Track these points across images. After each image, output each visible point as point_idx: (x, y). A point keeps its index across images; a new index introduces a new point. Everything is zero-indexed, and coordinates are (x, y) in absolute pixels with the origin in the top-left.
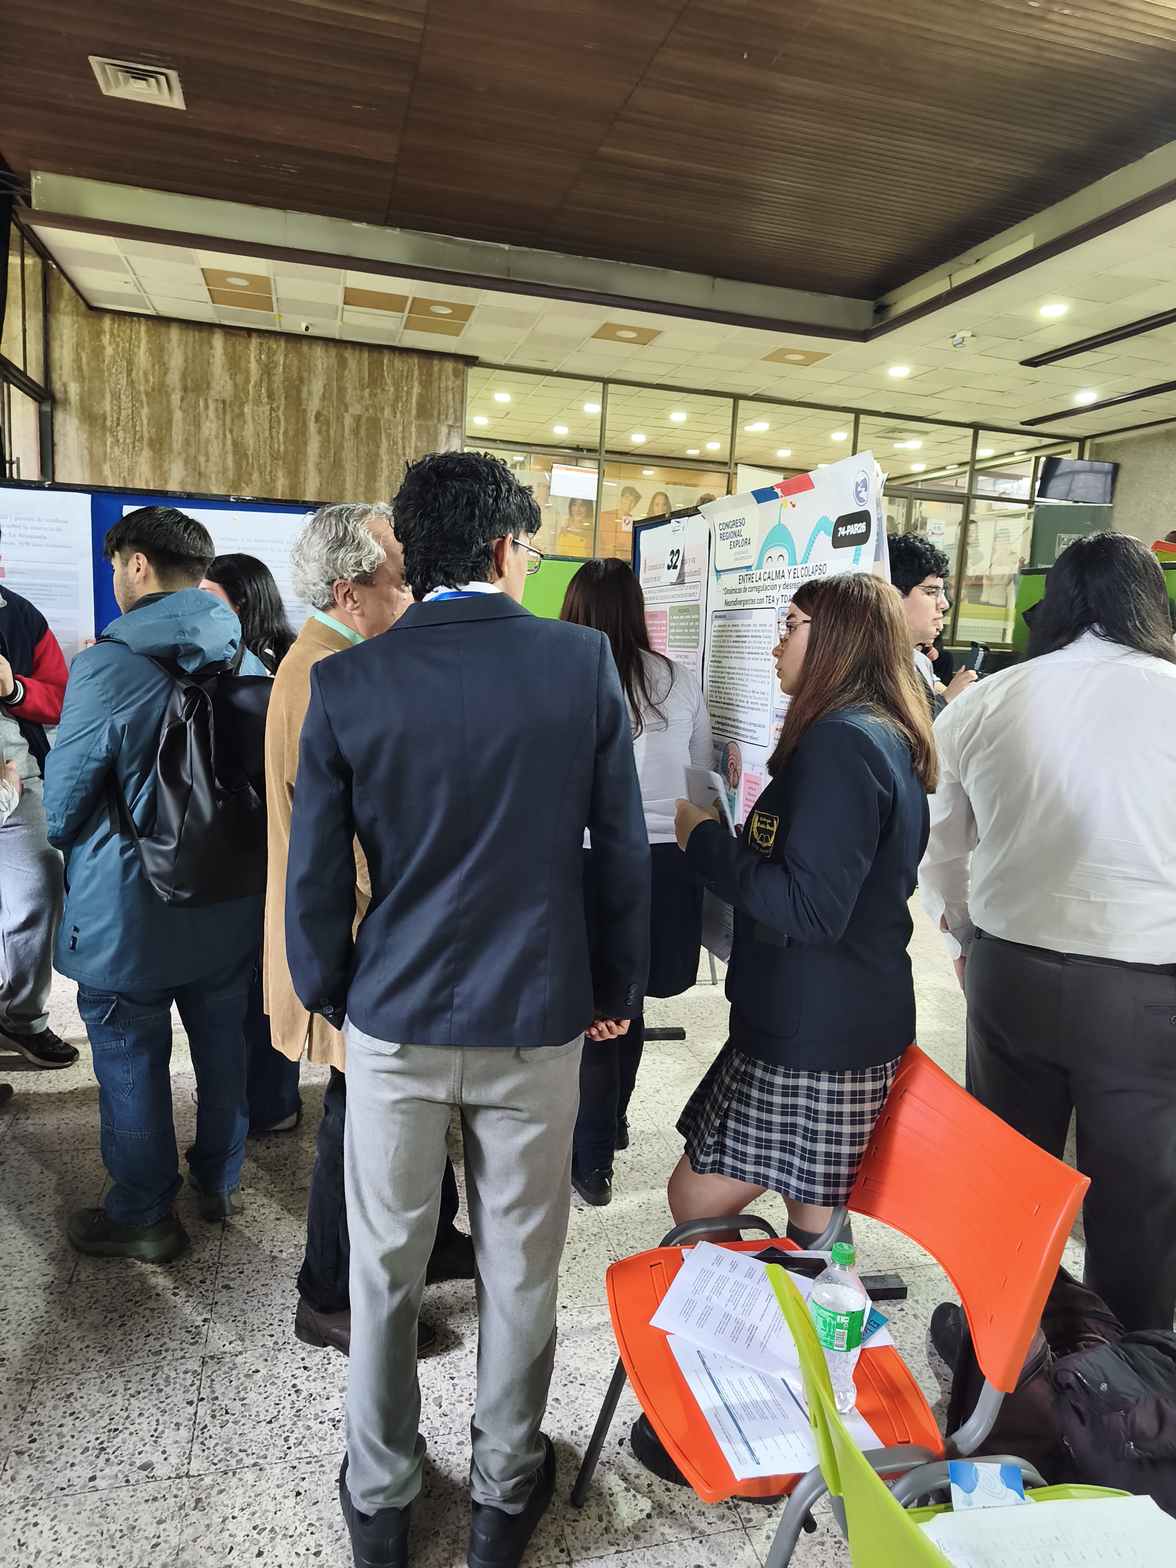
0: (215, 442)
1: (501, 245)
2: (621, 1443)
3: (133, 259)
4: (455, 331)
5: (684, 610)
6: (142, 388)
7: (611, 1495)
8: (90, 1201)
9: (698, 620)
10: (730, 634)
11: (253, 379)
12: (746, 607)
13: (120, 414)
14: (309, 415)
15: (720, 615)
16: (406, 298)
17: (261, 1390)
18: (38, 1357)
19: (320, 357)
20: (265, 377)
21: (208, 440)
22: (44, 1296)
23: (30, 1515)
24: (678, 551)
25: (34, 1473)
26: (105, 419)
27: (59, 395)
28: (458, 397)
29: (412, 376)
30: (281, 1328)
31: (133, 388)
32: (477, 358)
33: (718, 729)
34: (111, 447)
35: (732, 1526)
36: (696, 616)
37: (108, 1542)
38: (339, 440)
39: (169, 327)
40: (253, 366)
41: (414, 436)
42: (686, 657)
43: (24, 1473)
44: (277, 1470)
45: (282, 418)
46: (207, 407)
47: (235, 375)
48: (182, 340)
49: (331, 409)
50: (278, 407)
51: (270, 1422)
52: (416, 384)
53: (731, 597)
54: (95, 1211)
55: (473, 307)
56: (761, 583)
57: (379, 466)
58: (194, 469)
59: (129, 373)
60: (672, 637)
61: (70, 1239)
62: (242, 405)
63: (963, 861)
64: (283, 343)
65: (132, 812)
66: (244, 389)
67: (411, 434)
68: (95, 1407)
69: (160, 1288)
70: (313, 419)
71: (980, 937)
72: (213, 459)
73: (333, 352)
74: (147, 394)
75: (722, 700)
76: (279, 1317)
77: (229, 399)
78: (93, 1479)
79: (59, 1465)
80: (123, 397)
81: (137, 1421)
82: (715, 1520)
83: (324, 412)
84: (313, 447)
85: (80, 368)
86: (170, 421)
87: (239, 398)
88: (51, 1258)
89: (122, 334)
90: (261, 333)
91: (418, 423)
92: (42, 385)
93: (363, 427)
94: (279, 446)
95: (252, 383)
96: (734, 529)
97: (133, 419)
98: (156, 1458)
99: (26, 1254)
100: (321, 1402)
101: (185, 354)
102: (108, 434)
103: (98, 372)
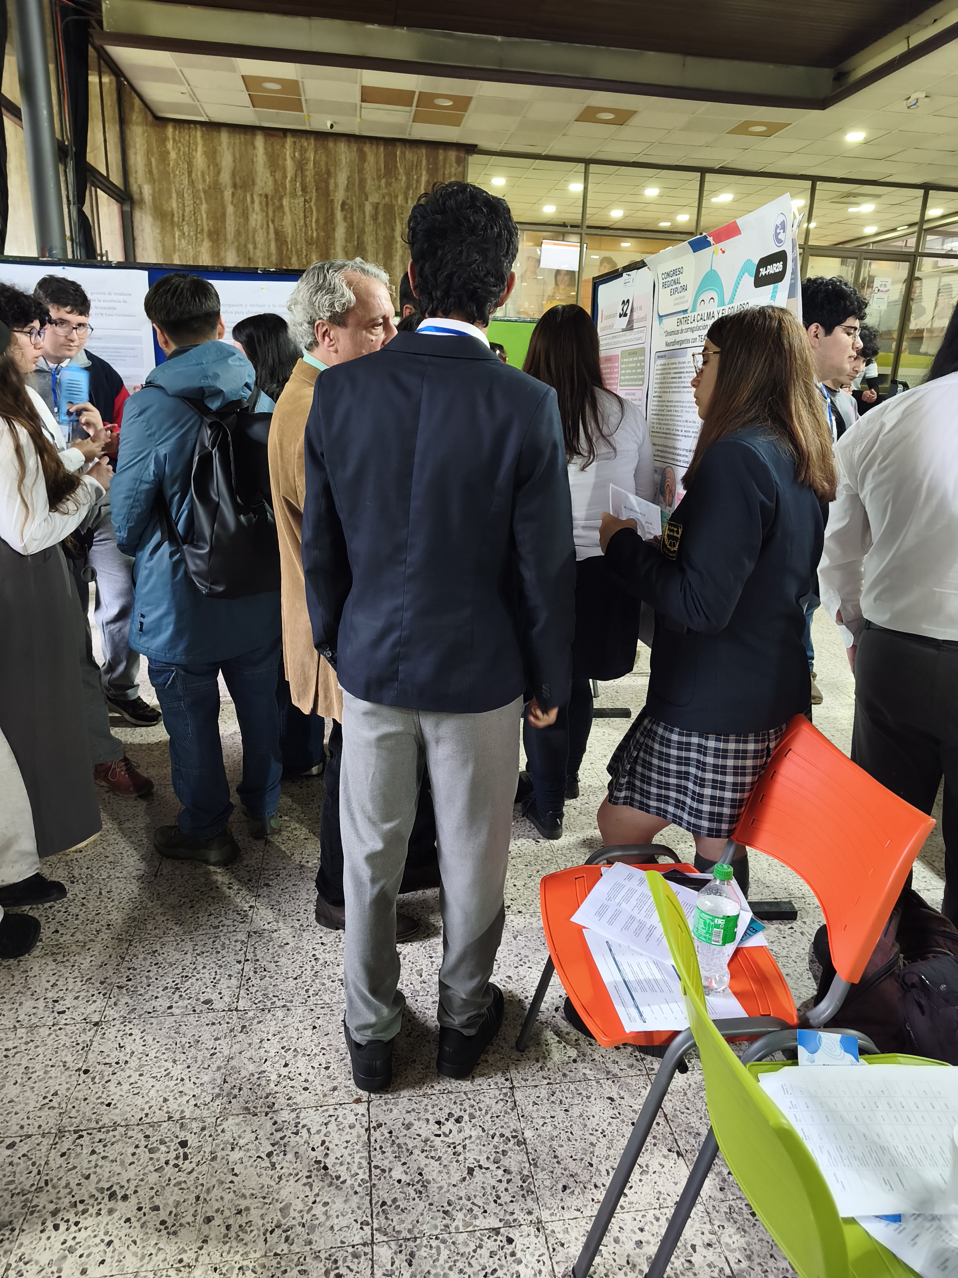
0: (260, 231)
1: (495, 37)
2: (557, 1010)
3: (187, 71)
4: (456, 122)
5: (633, 353)
6: (201, 187)
7: (547, 1045)
8: (170, 821)
9: (644, 361)
10: (669, 371)
11: (290, 174)
12: (683, 346)
13: (184, 210)
14: (336, 204)
15: (661, 355)
16: (413, 93)
17: (290, 957)
18: (133, 925)
19: (344, 153)
20: (299, 172)
21: (255, 231)
22: (137, 884)
23: (127, 1028)
24: (628, 301)
25: (130, 1001)
26: (173, 215)
27: (136, 197)
29: (421, 164)
30: (306, 916)
31: (194, 187)
32: (476, 146)
33: (658, 456)
34: (179, 240)
35: (639, 1073)
36: (642, 358)
37: (180, 1050)
38: (361, 225)
39: (219, 132)
40: (289, 163)
42: (634, 394)
43: (123, 1001)
44: (300, 1011)
45: (314, 208)
46: (253, 202)
47: (275, 171)
48: (230, 142)
49: (354, 199)
50: (311, 199)
51: (296, 979)
52: (424, 173)
53: (671, 339)
54: (171, 828)
55: (471, 98)
56: (694, 324)
57: (394, 247)
58: (245, 257)
59: (190, 174)
60: (622, 378)
61: (156, 846)
62: (281, 199)
63: (858, 563)
64: (312, 141)
65: (177, 525)
66: (282, 183)
68: (173, 960)
69: (219, 883)
70: (339, 208)
71: (869, 629)
72: (259, 246)
73: (354, 147)
74: (205, 192)
75: (662, 431)
76: (304, 908)
77: (270, 194)
78: (170, 1007)
79: (147, 997)
80: (186, 195)
81: (202, 971)
82: (625, 1067)
83: (348, 201)
84: (340, 232)
85: (151, 172)
86: (224, 215)
87: (278, 192)
88: (143, 858)
89: (182, 140)
90: (296, 133)
92: (122, 188)
93: (381, 214)
94: (312, 233)
95: (289, 178)
96: (674, 278)
97: (195, 214)
98: (215, 997)
99: (125, 855)
100: (333, 968)
101: (234, 155)
102: (176, 229)
103: (165, 175)
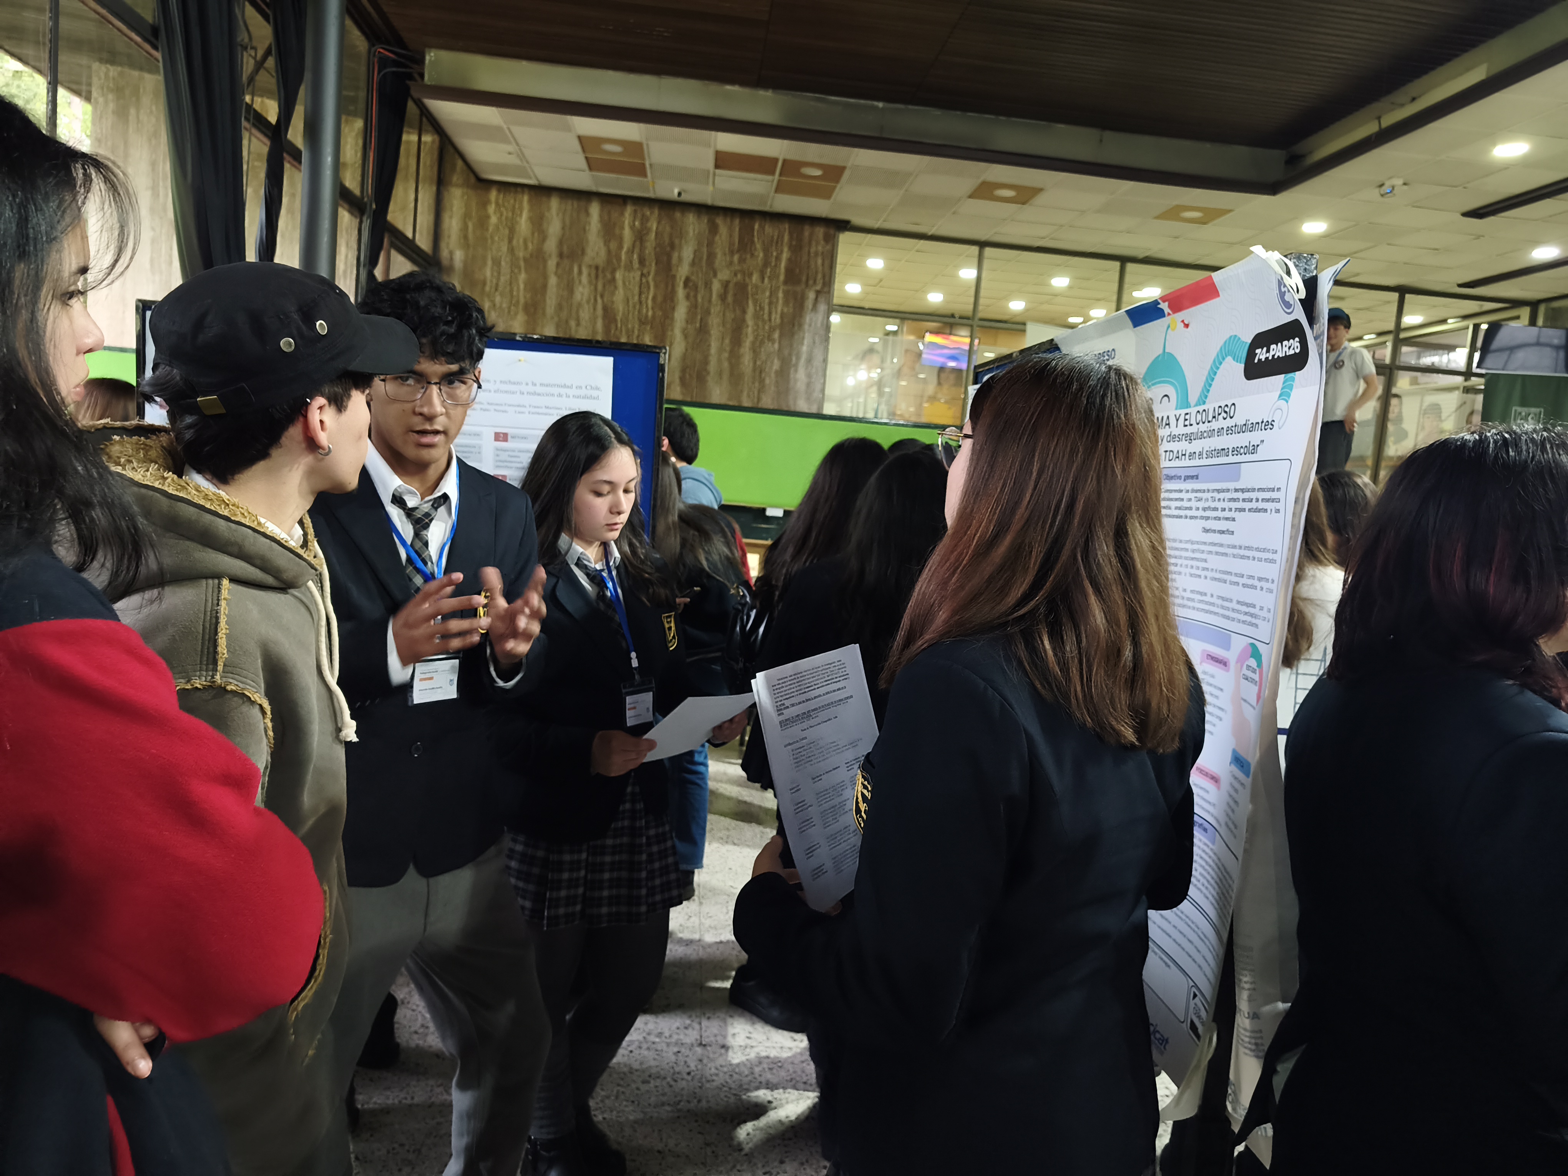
0: (586, 306)
1: (876, 103)
3: (514, 129)
4: (827, 194)
6: (521, 255)
11: (627, 244)
13: (498, 279)
14: (678, 280)
16: (776, 160)
19: (693, 224)
20: (638, 243)
21: (580, 305)
26: (485, 284)
27: (445, 262)
28: (827, 262)
29: (782, 241)
31: (513, 255)
32: (848, 222)
38: (706, 305)
39: (549, 196)
40: (627, 233)
41: (781, 302)
45: (652, 284)
46: (580, 272)
47: (609, 241)
48: (560, 209)
49: (700, 275)
50: (649, 273)
52: (786, 249)
55: (844, 167)
57: (744, 331)
59: (510, 240)
62: (614, 271)
64: (656, 211)
66: (616, 254)
67: (777, 299)
70: (682, 284)
72: (583, 323)
73: (705, 219)
74: (525, 260)
77: (601, 265)
80: (503, 263)
83: (693, 278)
84: (681, 312)
85: (466, 237)
86: (545, 286)
87: (611, 264)
89: (506, 204)
90: (636, 200)
91: (786, 288)
92: (430, 252)
93: (731, 292)
94: (647, 311)
95: (625, 249)
97: (511, 284)
101: (564, 222)
103: (482, 240)
